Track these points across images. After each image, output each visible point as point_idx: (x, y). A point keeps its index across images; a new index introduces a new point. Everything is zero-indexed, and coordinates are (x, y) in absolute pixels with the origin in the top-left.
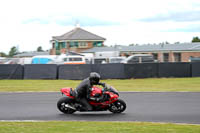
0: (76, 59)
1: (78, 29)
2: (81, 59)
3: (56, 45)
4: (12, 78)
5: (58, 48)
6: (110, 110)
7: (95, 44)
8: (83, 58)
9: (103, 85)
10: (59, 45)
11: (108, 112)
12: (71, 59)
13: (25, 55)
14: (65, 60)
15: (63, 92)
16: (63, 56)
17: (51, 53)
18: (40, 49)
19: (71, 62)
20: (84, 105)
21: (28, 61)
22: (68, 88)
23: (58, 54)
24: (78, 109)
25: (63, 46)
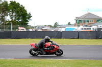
0: (88, 29)
1: (89, 13)
2: (90, 28)
3: (78, 21)
4: (55, 38)
5: (79, 23)
6: (56, 54)
7: (98, 21)
8: (92, 28)
9: (52, 42)
10: (79, 22)
11: (54, 55)
12: (85, 29)
13: (62, 26)
14: (82, 29)
15: (32, 45)
16: (81, 27)
17: (75, 25)
18: (69, 24)
19: (85, 30)
20: (42, 52)
21: (63, 29)
22: (34, 43)
23: (79, 26)
24: (39, 53)
25: (81, 22)
